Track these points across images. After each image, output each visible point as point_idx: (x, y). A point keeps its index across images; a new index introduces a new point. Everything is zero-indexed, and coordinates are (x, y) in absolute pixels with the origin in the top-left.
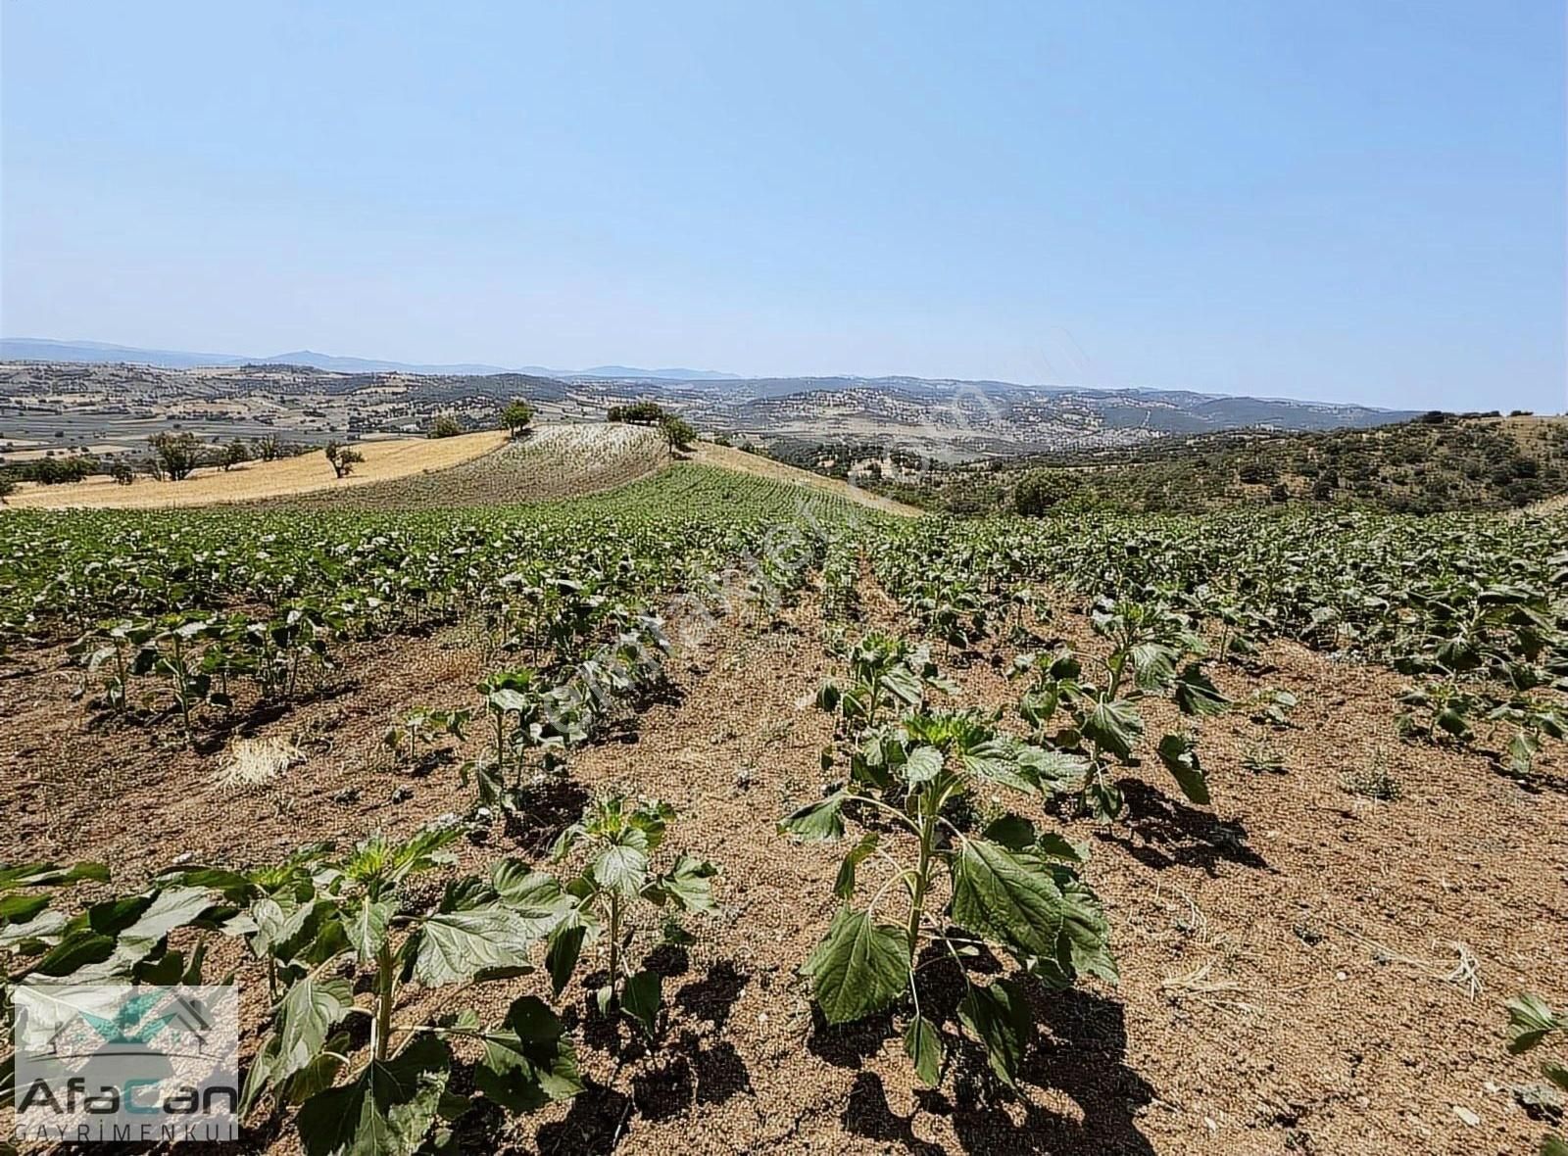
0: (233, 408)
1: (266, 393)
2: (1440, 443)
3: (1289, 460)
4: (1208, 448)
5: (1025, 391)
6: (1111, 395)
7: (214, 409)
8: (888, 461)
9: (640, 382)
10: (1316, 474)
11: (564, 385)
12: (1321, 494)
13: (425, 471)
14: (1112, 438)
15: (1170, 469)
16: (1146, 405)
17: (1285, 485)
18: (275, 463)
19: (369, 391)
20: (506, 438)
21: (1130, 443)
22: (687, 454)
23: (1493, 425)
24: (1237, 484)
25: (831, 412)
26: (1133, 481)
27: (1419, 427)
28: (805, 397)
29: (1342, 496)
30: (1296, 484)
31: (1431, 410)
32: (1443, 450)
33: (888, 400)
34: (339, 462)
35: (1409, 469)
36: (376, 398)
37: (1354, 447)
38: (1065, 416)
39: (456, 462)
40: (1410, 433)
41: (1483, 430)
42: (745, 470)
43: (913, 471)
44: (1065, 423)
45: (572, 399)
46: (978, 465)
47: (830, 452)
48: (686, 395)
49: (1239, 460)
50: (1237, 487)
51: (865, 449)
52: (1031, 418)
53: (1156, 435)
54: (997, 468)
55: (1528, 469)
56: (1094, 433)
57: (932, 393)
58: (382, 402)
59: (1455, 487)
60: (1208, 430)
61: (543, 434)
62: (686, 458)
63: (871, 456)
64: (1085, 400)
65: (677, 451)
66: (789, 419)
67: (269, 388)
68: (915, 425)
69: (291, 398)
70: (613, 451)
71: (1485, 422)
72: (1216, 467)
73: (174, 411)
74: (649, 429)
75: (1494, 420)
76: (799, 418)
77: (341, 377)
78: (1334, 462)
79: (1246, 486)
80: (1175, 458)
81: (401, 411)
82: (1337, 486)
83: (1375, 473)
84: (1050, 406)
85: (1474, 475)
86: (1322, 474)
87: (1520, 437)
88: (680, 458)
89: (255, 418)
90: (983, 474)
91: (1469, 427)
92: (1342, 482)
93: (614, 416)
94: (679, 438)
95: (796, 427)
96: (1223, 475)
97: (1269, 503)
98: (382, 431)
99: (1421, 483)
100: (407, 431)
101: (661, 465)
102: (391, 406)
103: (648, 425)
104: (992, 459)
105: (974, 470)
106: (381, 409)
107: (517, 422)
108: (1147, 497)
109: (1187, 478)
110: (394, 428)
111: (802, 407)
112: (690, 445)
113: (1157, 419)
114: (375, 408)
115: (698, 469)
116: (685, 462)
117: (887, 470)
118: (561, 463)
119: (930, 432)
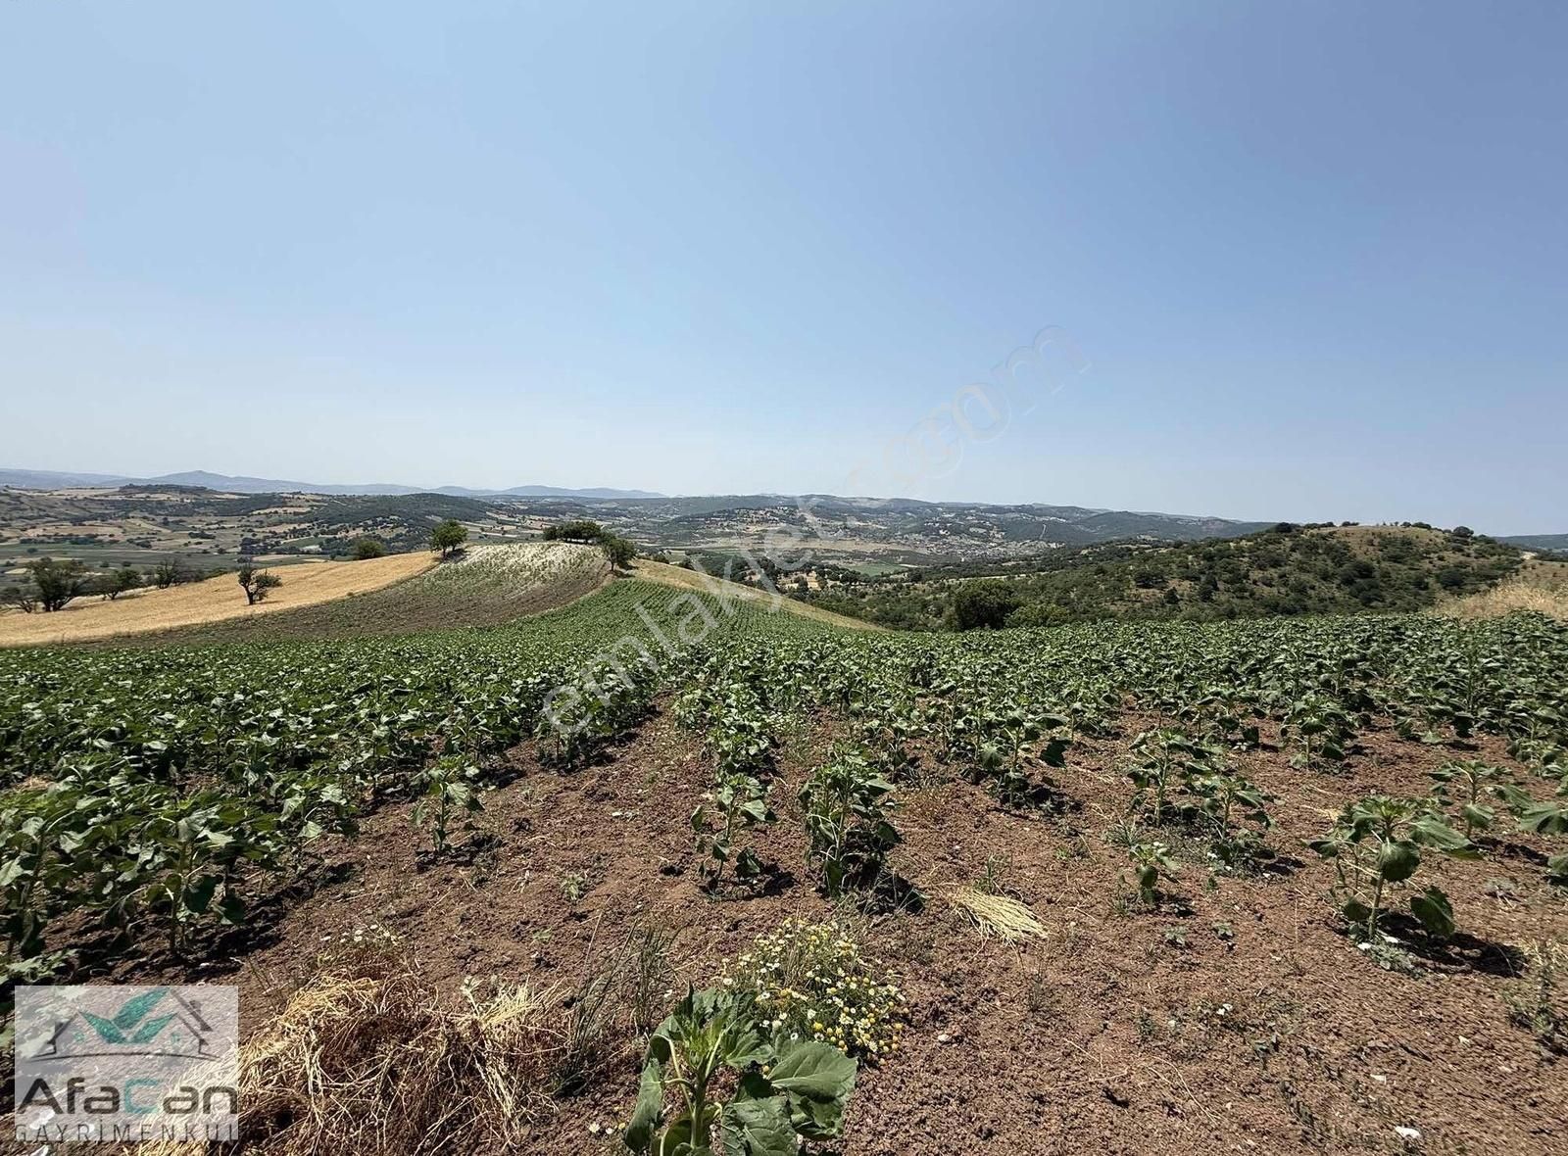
0: (104, 531)
1: (146, 514)
2: (1293, 550)
3: (1174, 566)
4: (1099, 556)
5: (933, 507)
6: (1009, 511)
7: (81, 532)
8: (814, 574)
9: (563, 501)
10: (1198, 579)
11: (485, 504)
12: (1206, 596)
13: (350, 594)
14: (1014, 548)
15: (1076, 575)
16: (1041, 519)
17: (1174, 589)
18: (172, 590)
19: (267, 511)
20: (436, 559)
21: (1031, 554)
22: (626, 572)
23: (1331, 534)
24: (1133, 590)
25: (753, 529)
26: (1043, 588)
27: (1274, 536)
28: (729, 515)
29: (1223, 598)
30: (1184, 587)
31: (1279, 521)
32: (1296, 555)
34: (252, 588)
35: (1273, 573)
36: (275, 518)
37: (1222, 555)
38: (972, 530)
39: (384, 584)
40: (1268, 542)
41: (1324, 538)
42: (688, 585)
43: (838, 583)
44: (972, 536)
45: (493, 519)
46: (898, 576)
48: (612, 514)
49: (1131, 568)
50: (1134, 592)
52: (941, 532)
53: (1053, 545)
54: (918, 577)
55: (1366, 571)
56: (999, 545)
58: (281, 523)
59: (1313, 588)
60: (1096, 541)
61: (476, 553)
62: (628, 576)
64: (987, 514)
65: (619, 569)
66: (714, 535)
67: (150, 509)
69: (177, 519)
70: (553, 570)
71: (1325, 531)
72: (1112, 575)
73: (31, 533)
74: (587, 547)
75: (1331, 529)
76: (724, 535)
77: (236, 497)
78: (1211, 567)
79: (1141, 590)
80: (1075, 566)
81: (302, 532)
82: (1217, 589)
83: (1246, 577)
84: (957, 521)
85: (1326, 577)
86: (1203, 578)
87: (1353, 542)
88: (622, 575)
89: (130, 541)
90: (904, 584)
91: (1312, 535)
92: (1221, 586)
93: (551, 535)
94: (621, 555)
95: (721, 542)
96: (1120, 581)
97: (1163, 606)
98: (279, 553)
99: (1285, 584)
100: (308, 553)
101: (605, 583)
102: (291, 527)
103: (586, 543)
104: (910, 570)
105: (896, 581)
106: (279, 530)
107: (450, 543)
108: (1058, 603)
109: (1090, 585)
110: (293, 550)
111: (725, 524)
112: (631, 563)
113: (1053, 532)
114: (273, 529)
115: (642, 586)
116: (628, 580)
117: (813, 585)
118: (498, 583)
119: (850, 546)
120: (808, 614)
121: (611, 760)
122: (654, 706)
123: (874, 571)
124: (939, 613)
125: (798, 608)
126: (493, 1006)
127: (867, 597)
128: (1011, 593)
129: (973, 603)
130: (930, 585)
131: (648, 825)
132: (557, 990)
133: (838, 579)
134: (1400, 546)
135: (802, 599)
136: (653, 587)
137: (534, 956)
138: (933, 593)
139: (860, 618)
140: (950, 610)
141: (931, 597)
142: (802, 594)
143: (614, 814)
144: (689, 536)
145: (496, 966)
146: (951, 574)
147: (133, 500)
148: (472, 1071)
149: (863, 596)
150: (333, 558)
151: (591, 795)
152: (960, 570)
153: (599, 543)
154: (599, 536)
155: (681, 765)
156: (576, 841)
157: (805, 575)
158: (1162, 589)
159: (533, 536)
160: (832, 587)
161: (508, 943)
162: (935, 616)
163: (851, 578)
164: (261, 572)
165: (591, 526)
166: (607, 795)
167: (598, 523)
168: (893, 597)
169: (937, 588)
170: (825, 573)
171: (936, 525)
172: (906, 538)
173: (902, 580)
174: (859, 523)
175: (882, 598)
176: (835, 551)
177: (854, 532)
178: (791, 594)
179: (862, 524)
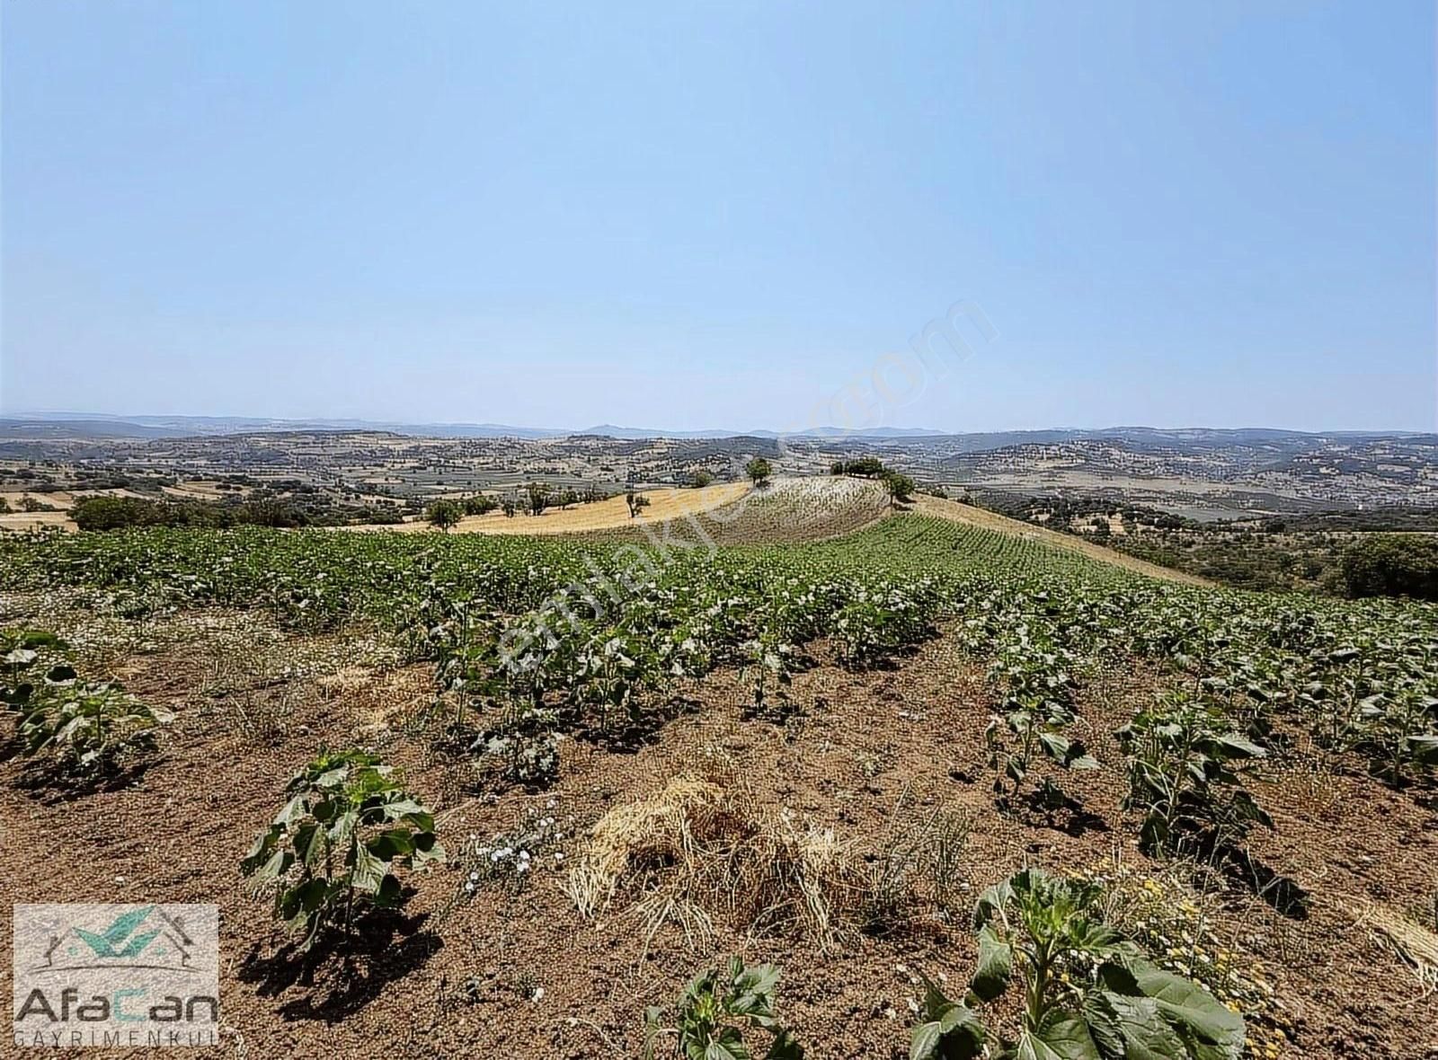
0: (560, 465)
1: (580, 455)
7: (549, 466)
8: (1119, 516)
9: (849, 440)
13: (691, 513)
18: (592, 505)
19: (642, 452)
20: (748, 489)
22: (904, 505)
25: (1042, 465)
28: (1015, 451)
33: (1115, 453)
34: (634, 506)
36: (647, 457)
38: (1381, 467)
39: (712, 507)
42: (967, 522)
43: (1152, 528)
44: (1382, 476)
45: (791, 456)
46: (1244, 524)
47: (1044, 506)
48: (893, 451)
51: (1087, 502)
52: (1323, 470)
54: (1278, 527)
57: (1173, 444)
58: (650, 460)
61: (779, 484)
62: (906, 509)
63: (1097, 510)
64: (1414, 447)
65: (898, 502)
66: (997, 472)
67: (582, 451)
68: (1151, 478)
69: (595, 457)
70: (838, 501)
73: (528, 467)
74: (869, 482)
76: (1005, 472)
77: (625, 442)
81: (662, 467)
84: (1355, 456)
88: (901, 508)
89: (572, 472)
90: (1254, 535)
93: (837, 470)
94: (901, 491)
95: (1004, 480)
98: (649, 482)
100: (666, 482)
101: (884, 515)
102: (656, 463)
103: (868, 478)
104: (1265, 517)
105: (1242, 530)
106: (649, 465)
107: (759, 475)
110: (657, 480)
111: (1010, 460)
112: (910, 497)
114: (645, 464)
115: (919, 519)
116: (906, 513)
117: (1116, 526)
118: (794, 511)
119: (1172, 486)
120: (1108, 560)
121: (894, 667)
122: (934, 628)
123: (1205, 516)
124: (1313, 572)
126: (806, 837)
127: (1194, 548)
129: (1380, 565)
131: (934, 731)
132: (858, 844)
133: (1151, 523)
135: (1103, 544)
136: (930, 521)
137: (837, 810)
138: (1302, 548)
139: (1182, 570)
140: (1332, 571)
141: (1301, 552)
142: (1102, 537)
143: (901, 714)
144: (970, 473)
145: (806, 808)
146: (1336, 525)
147: (573, 446)
148: (792, 880)
149: (1189, 545)
150: (680, 487)
151: (879, 693)
152: (1353, 520)
153: (880, 478)
154: (881, 471)
155: (965, 685)
156: (868, 728)
157: (1106, 518)
159: (822, 471)
160: (1143, 532)
161: (814, 793)
162: (1305, 577)
163: (1174, 523)
164: (638, 495)
165: (874, 462)
166: (893, 695)
167: (880, 460)
168: (1234, 549)
169: (1311, 542)
170: (1134, 516)
171: (1315, 461)
172: (1262, 478)
173: (1251, 529)
174: (1187, 459)
175: (1217, 549)
176: (1149, 491)
177: (1177, 470)
178: (1086, 536)
179: (1191, 460)
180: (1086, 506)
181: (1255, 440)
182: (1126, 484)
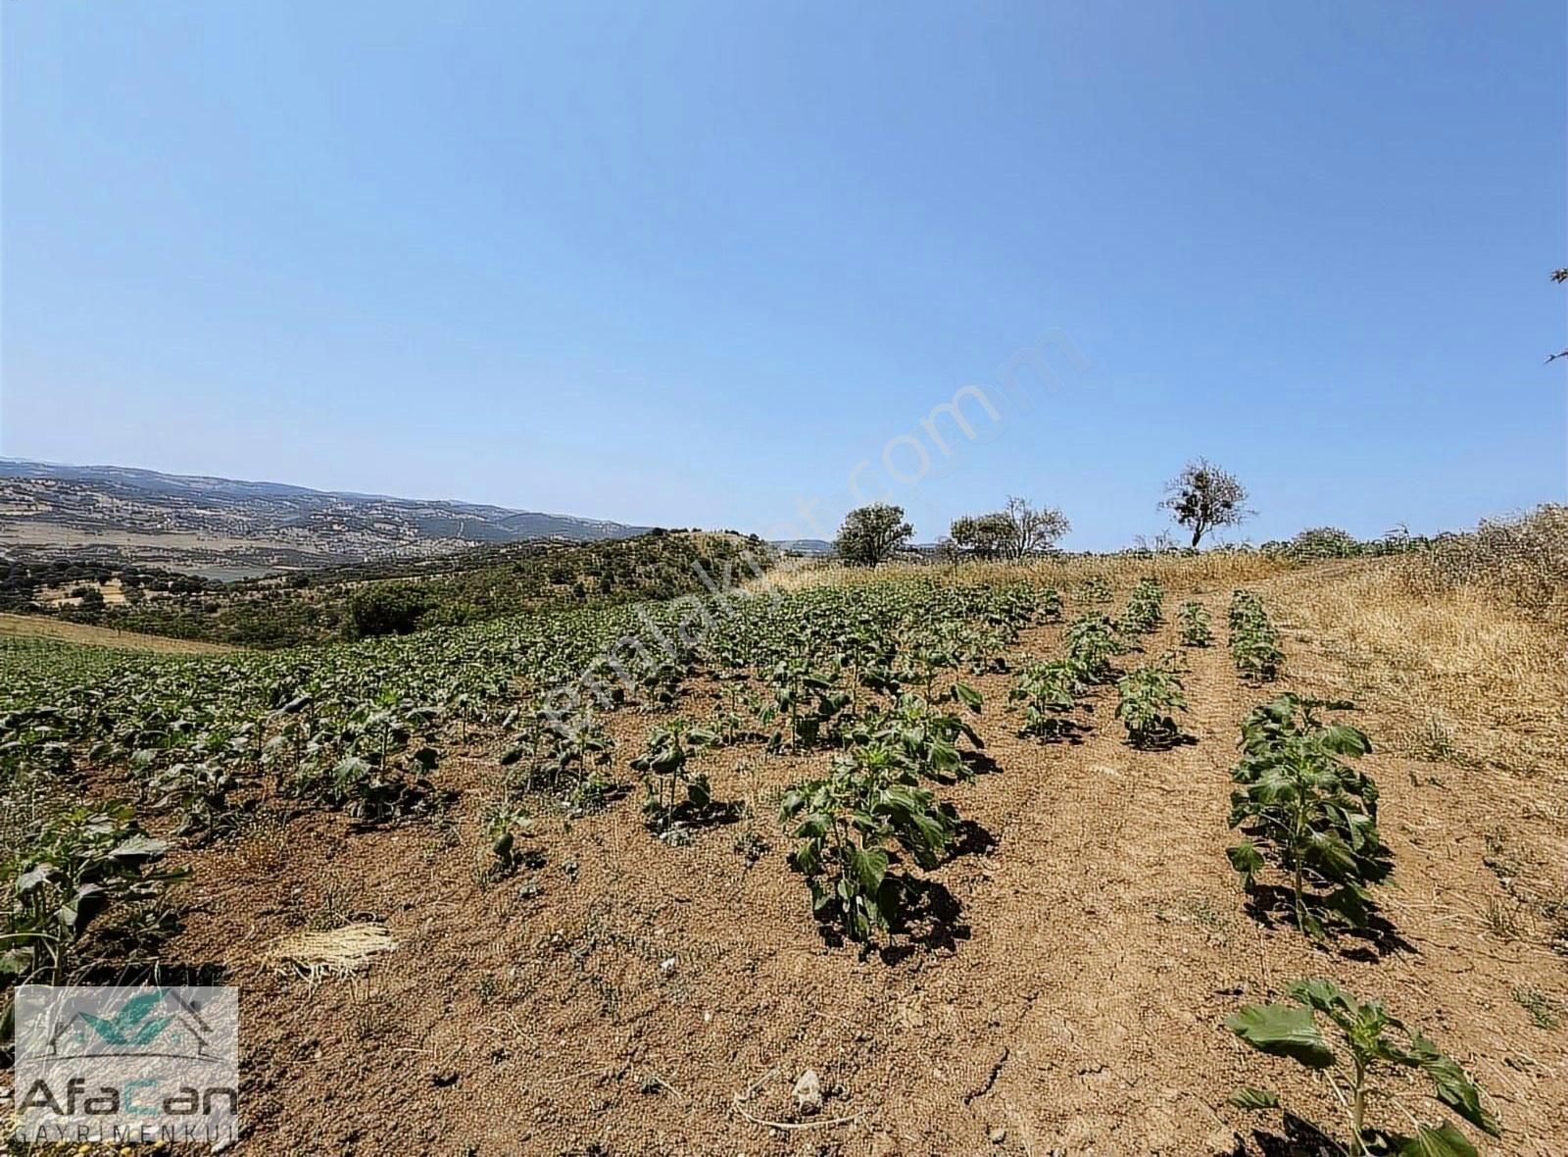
2: (664, 549)
3: (581, 564)
4: (517, 555)
5: (324, 497)
6: (422, 506)
8: (117, 583)
10: (600, 574)
12: (606, 589)
14: (428, 548)
15: (492, 575)
16: (458, 517)
17: (582, 584)
21: (449, 552)
23: (686, 537)
26: (461, 588)
27: (651, 538)
29: (618, 589)
30: (589, 582)
31: (654, 526)
32: (666, 554)
35: (651, 567)
37: (619, 554)
38: (377, 525)
40: (649, 542)
41: (682, 540)
43: (166, 594)
44: (378, 532)
46: (273, 582)
49: (546, 566)
50: (548, 587)
51: (62, 566)
52: (335, 527)
53: (472, 544)
54: (303, 583)
56: (411, 543)
57: (186, 493)
59: (676, 578)
60: (515, 539)
63: (79, 576)
64: (397, 509)
68: (159, 532)
71: (683, 535)
72: (529, 573)
75: (686, 534)
78: (609, 564)
79: (554, 586)
80: (494, 565)
82: (614, 582)
83: (634, 571)
84: (357, 514)
85: (683, 570)
86: (603, 573)
87: (699, 544)
90: (281, 591)
91: (675, 538)
92: (617, 579)
96: (537, 578)
97: (573, 599)
99: (659, 577)
104: (290, 573)
105: (269, 587)
108: (477, 602)
109: (509, 583)
113: (470, 530)
117: (114, 595)
119: (188, 542)
120: (102, 641)
123: (230, 576)
124: (334, 622)
125: (79, 635)
127: (220, 612)
128: (424, 594)
129: (378, 608)
130: (321, 591)
133: (166, 588)
134: (724, 548)
135: (93, 622)
138: (325, 600)
139: (206, 639)
140: (347, 619)
141: (323, 604)
142: (93, 611)
146: (351, 576)
149: (213, 609)
152: (361, 571)
157: (96, 585)
158: (572, 584)
160: (154, 599)
162: (329, 627)
163: (196, 585)
168: (263, 608)
169: (331, 594)
170: (139, 580)
171: (329, 518)
172: (284, 533)
173: (278, 586)
174: (203, 511)
175: (246, 610)
176: (159, 549)
177: (194, 524)
178: (66, 614)
179: (208, 513)
180: (60, 572)
181: (275, 495)
182: (123, 540)
